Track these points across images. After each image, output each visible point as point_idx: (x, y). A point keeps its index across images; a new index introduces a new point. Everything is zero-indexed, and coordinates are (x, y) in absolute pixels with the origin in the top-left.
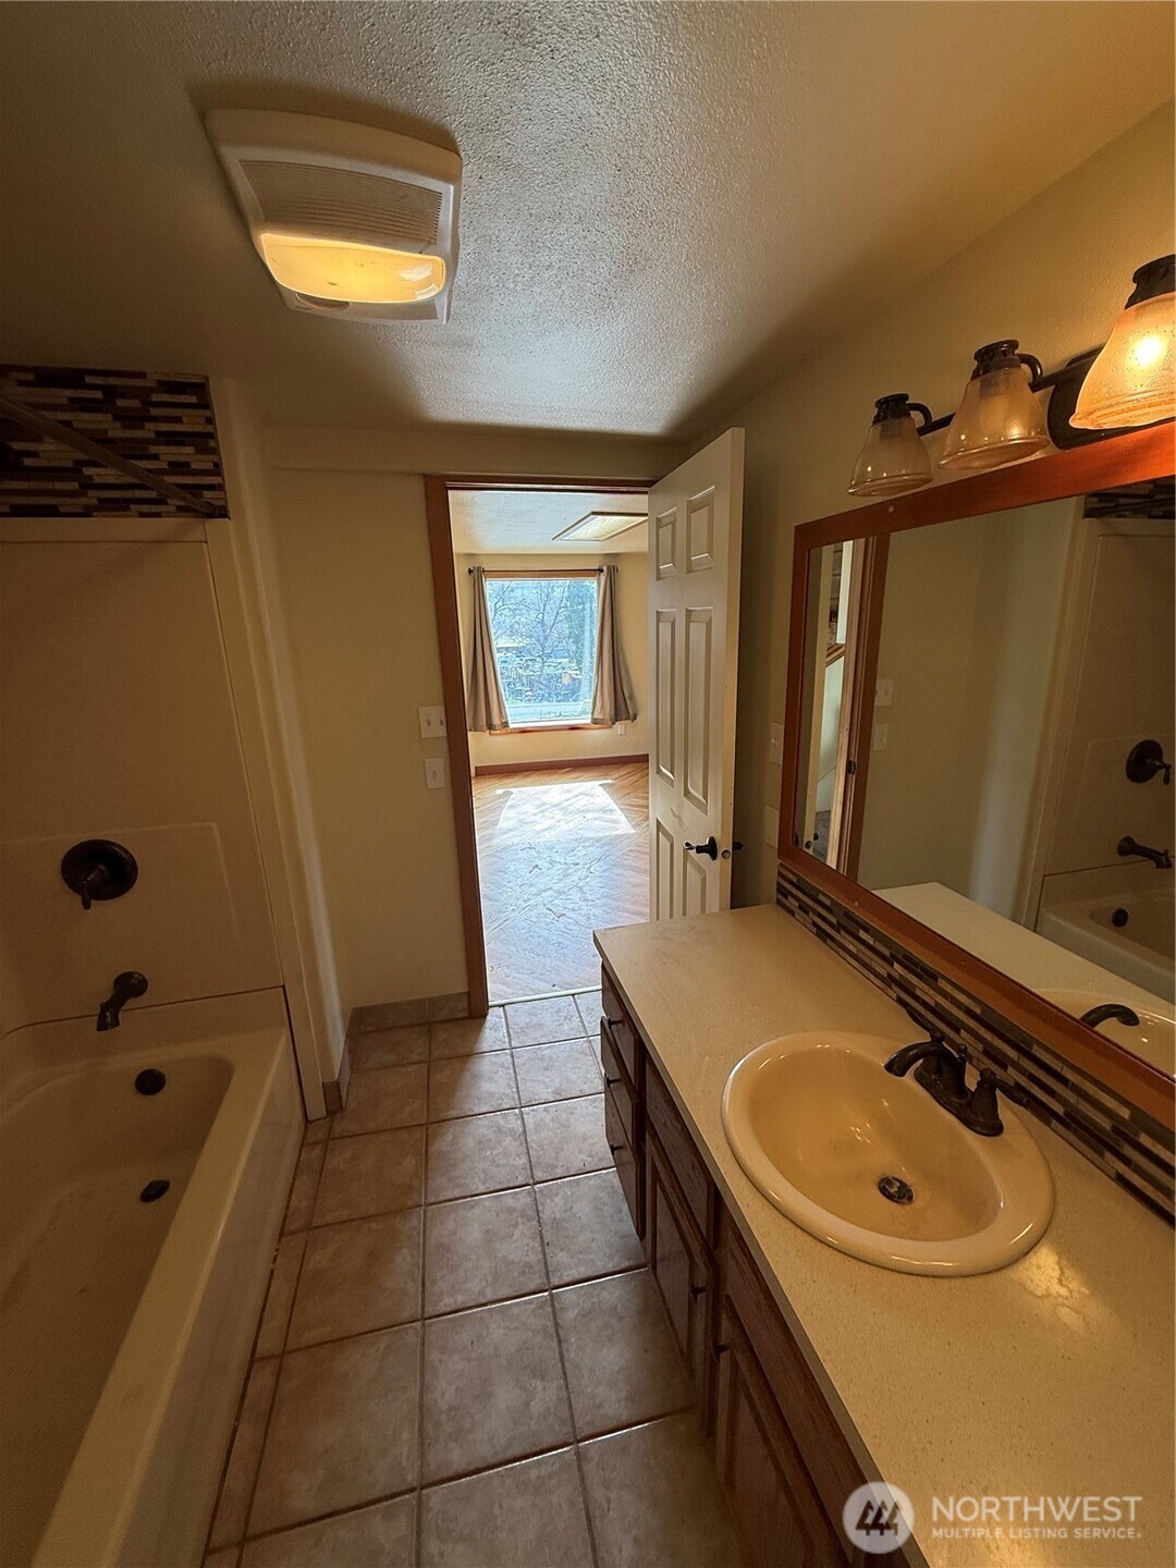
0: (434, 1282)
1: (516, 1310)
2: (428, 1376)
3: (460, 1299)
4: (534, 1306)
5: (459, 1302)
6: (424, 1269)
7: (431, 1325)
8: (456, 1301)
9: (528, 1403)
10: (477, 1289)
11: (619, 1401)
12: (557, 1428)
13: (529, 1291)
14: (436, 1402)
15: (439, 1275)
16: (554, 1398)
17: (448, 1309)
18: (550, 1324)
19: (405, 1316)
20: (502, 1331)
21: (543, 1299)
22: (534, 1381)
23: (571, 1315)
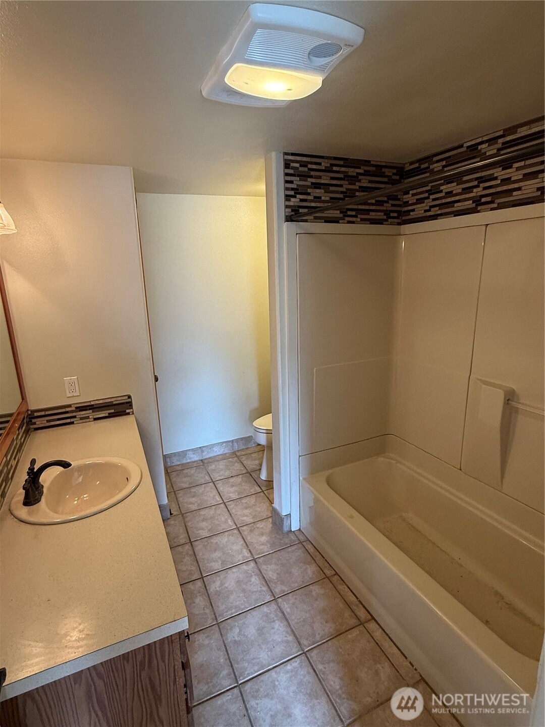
0: (308, 673)
1: (256, 668)
2: (289, 630)
3: (289, 667)
4: (246, 673)
5: (289, 665)
6: (319, 680)
7: (299, 651)
8: (291, 665)
9: (240, 631)
10: (282, 674)
11: (198, 640)
12: (226, 625)
13: (251, 681)
14: (281, 622)
15: (307, 677)
16: (228, 635)
17: (293, 660)
18: (235, 666)
19: (315, 652)
20: (261, 656)
21: (241, 678)
22: (239, 639)
23: (225, 672)
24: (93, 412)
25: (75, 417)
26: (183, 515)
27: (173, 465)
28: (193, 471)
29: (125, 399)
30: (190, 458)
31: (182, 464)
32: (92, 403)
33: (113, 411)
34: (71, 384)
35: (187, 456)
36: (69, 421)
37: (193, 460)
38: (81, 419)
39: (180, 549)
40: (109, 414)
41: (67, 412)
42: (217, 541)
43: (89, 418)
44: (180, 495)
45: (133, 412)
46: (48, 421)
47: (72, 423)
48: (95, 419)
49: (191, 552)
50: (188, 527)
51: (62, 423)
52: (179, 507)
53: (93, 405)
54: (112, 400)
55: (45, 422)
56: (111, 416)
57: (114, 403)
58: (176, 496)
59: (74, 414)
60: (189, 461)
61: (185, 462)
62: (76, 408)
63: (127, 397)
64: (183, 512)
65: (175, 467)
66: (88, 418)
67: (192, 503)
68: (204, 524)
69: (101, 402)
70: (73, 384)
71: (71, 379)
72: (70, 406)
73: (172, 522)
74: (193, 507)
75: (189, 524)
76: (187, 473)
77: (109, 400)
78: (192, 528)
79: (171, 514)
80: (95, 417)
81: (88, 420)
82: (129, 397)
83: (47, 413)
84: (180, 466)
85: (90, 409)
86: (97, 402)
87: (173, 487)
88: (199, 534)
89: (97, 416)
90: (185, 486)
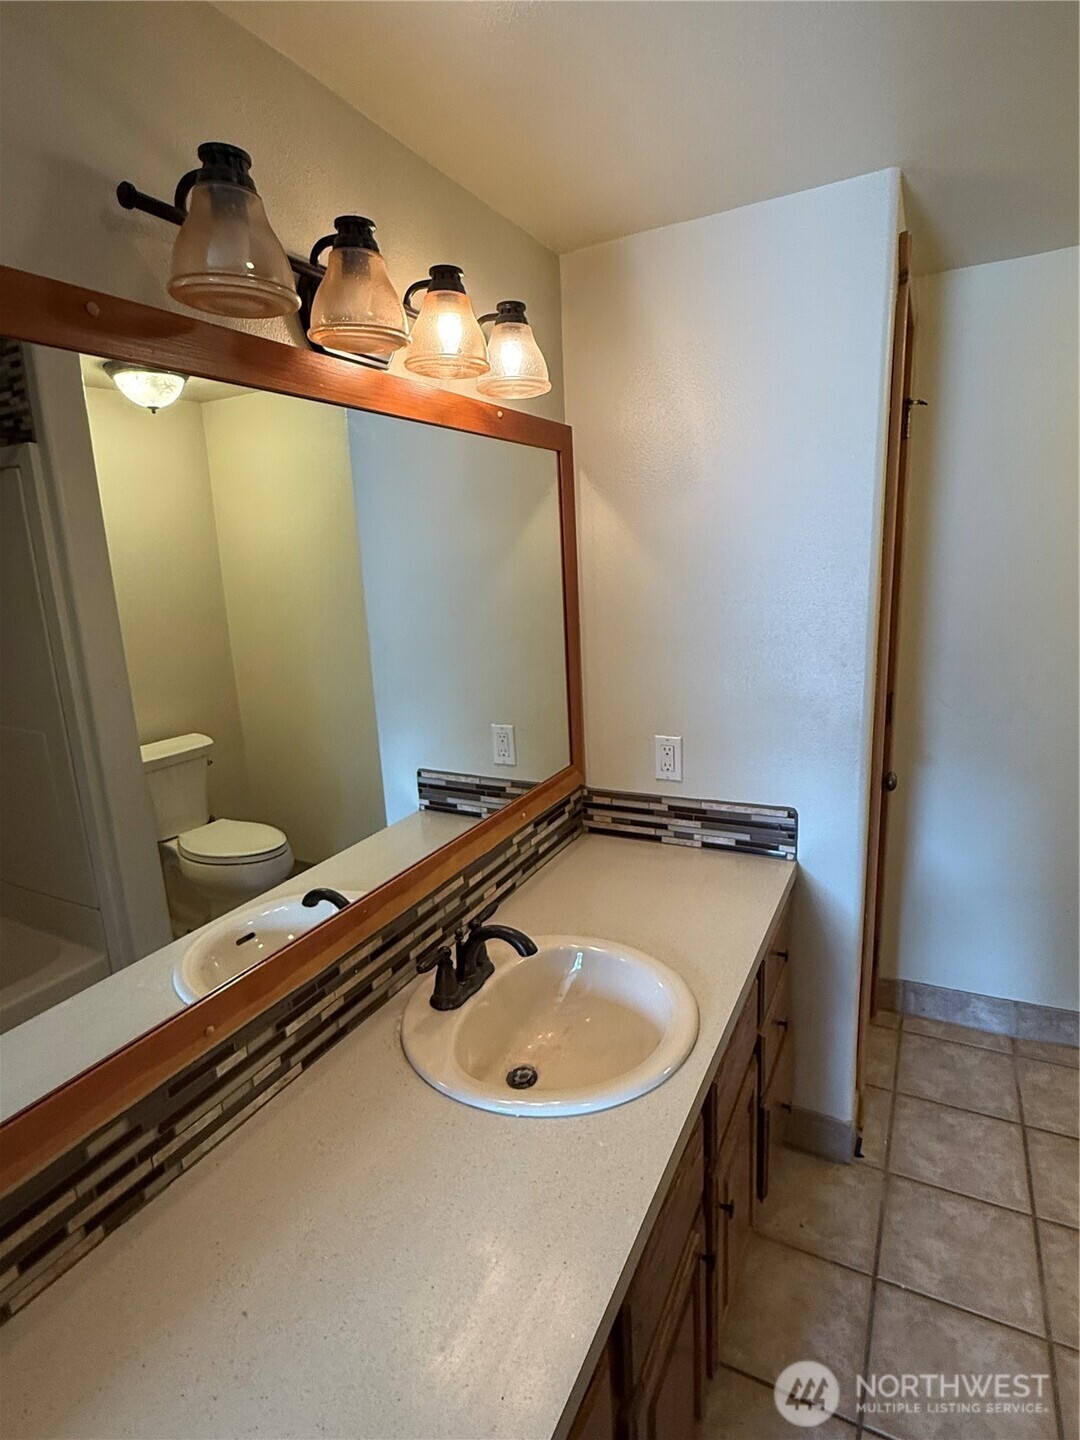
24: (703, 827)
25: (664, 827)
26: (888, 1177)
27: (923, 1015)
28: (972, 1060)
29: (781, 818)
30: (977, 1019)
31: (949, 1025)
32: (704, 806)
33: (746, 838)
34: (667, 751)
35: (971, 1009)
36: (651, 831)
37: (983, 1026)
38: (677, 835)
39: (836, 1275)
40: (737, 842)
41: (650, 812)
42: (955, 1335)
43: (692, 839)
44: (907, 1111)
45: (795, 855)
46: (615, 821)
47: (658, 839)
48: (705, 845)
49: (861, 1313)
50: (886, 1228)
51: (639, 832)
52: (889, 1148)
53: (704, 812)
54: (749, 811)
55: (610, 820)
56: (740, 848)
57: (754, 819)
58: (893, 1109)
59: (664, 821)
60: (972, 1024)
61: (958, 1019)
62: (671, 808)
63: (786, 814)
64: (892, 1170)
65: (925, 1023)
66: (690, 837)
67: (930, 1159)
68: (936, 1247)
69: (724, 808)
70: (670, 753)
71: (667, 740)
72: (658, 800)
73: (851, 1181)
74: (929, 1172)
75: (896, 1217)
76: (952, 1057)
77: (741, 810)
78: (897, 1234)
79: (858, 1154)
80: (705, 840)
81: (689, 843)
82: (793, 814)
83: (616, 803)
84: (942, 1028)
85: (697, 819)
86: (715, 807)
87: (896, 1078)
88: (909, 1269)
89: (710, 840)
90: (929, 1091)
